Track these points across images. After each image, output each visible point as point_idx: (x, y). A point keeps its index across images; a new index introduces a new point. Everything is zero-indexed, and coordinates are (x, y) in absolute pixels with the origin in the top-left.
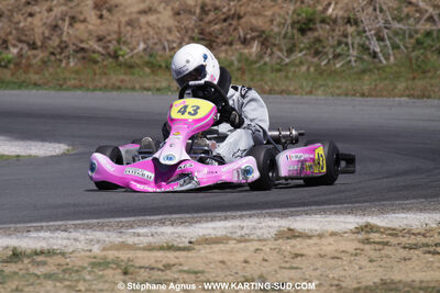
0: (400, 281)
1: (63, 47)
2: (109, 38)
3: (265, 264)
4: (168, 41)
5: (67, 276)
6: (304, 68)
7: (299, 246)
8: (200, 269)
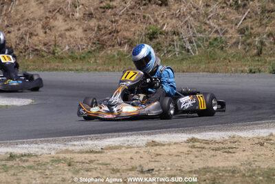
0: (212, 167)
1: (26, 49)
2: (50, 44)
3: (142, 159)
4: (81, 45)
5: (39, 167)
7: (158, 150)
8: (108, 162)
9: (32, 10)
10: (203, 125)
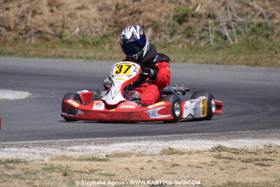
0: (240, 183)
1: (27, 30)
2: (56, 25)
3: (154, 170)
4: (95, 27)
5: (28, 176)
6: (180, 46)
7: (175, 160)
8: (113, 173)
10: (234, 130)
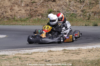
1: (4, 17)
2: (13, 15)
3: (46, 57)
4: (24, 16)
5: (9, 60)
7: (52, 54)
8: (34, 58)
9: (6, 3)
